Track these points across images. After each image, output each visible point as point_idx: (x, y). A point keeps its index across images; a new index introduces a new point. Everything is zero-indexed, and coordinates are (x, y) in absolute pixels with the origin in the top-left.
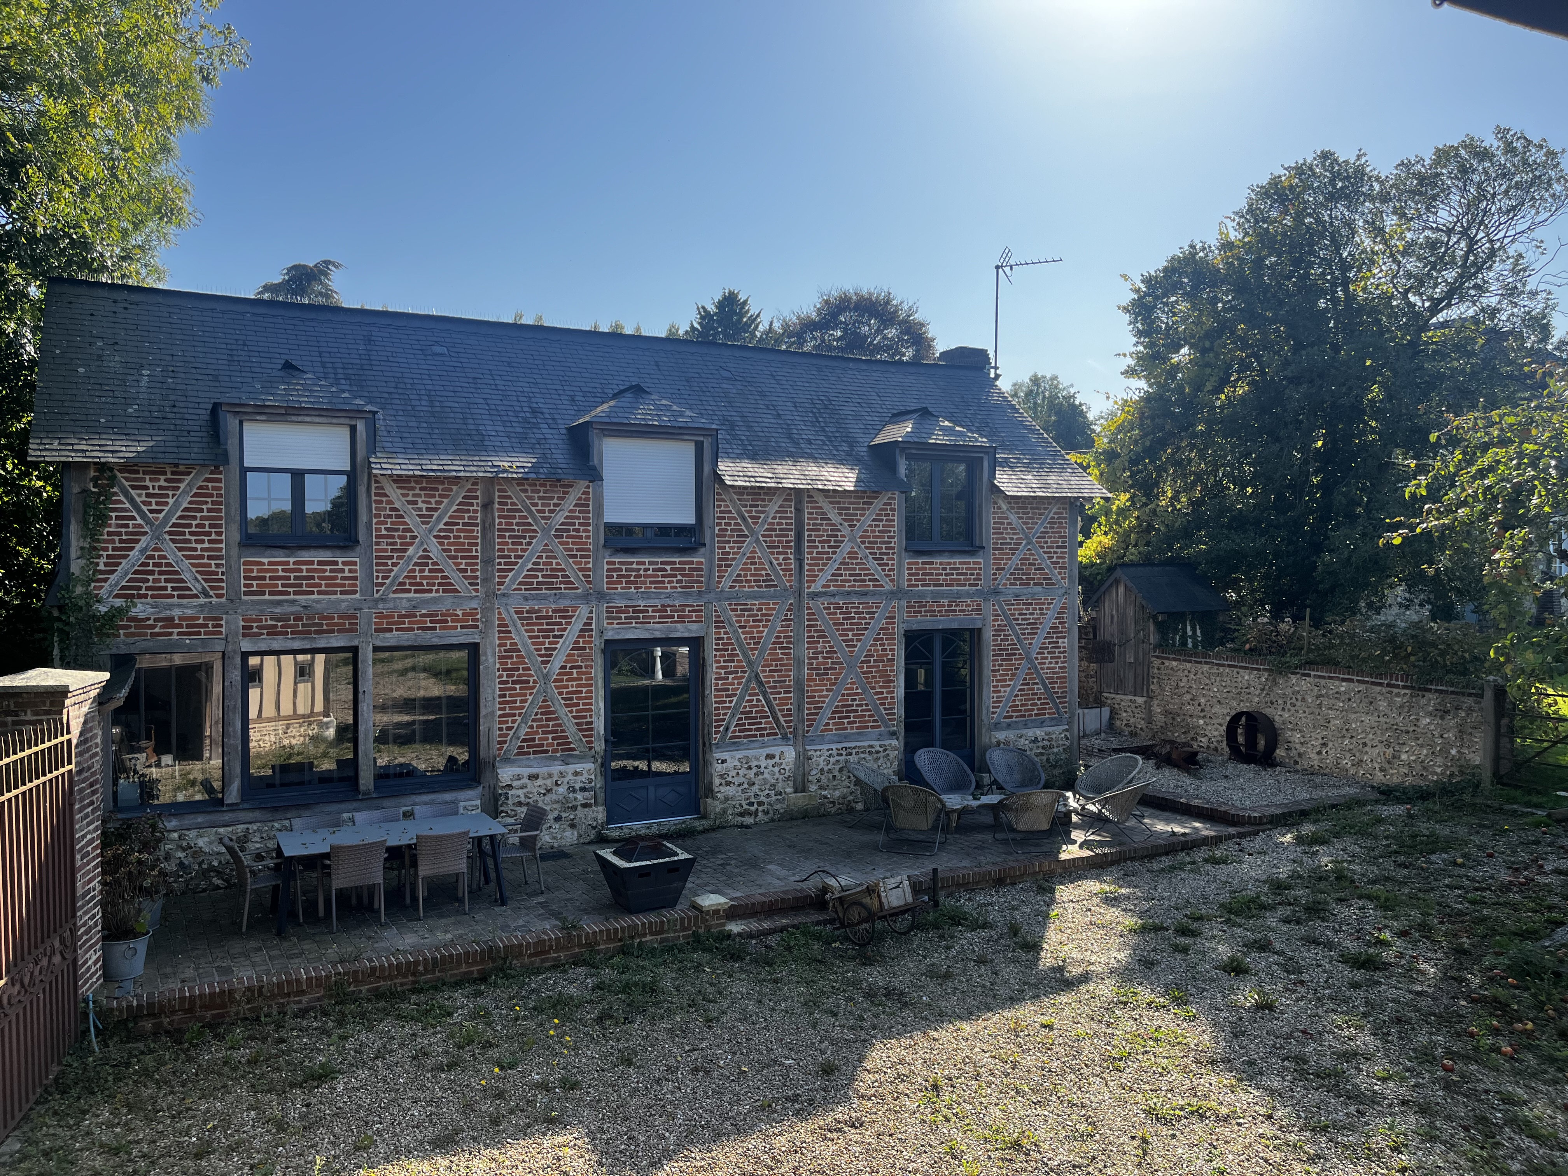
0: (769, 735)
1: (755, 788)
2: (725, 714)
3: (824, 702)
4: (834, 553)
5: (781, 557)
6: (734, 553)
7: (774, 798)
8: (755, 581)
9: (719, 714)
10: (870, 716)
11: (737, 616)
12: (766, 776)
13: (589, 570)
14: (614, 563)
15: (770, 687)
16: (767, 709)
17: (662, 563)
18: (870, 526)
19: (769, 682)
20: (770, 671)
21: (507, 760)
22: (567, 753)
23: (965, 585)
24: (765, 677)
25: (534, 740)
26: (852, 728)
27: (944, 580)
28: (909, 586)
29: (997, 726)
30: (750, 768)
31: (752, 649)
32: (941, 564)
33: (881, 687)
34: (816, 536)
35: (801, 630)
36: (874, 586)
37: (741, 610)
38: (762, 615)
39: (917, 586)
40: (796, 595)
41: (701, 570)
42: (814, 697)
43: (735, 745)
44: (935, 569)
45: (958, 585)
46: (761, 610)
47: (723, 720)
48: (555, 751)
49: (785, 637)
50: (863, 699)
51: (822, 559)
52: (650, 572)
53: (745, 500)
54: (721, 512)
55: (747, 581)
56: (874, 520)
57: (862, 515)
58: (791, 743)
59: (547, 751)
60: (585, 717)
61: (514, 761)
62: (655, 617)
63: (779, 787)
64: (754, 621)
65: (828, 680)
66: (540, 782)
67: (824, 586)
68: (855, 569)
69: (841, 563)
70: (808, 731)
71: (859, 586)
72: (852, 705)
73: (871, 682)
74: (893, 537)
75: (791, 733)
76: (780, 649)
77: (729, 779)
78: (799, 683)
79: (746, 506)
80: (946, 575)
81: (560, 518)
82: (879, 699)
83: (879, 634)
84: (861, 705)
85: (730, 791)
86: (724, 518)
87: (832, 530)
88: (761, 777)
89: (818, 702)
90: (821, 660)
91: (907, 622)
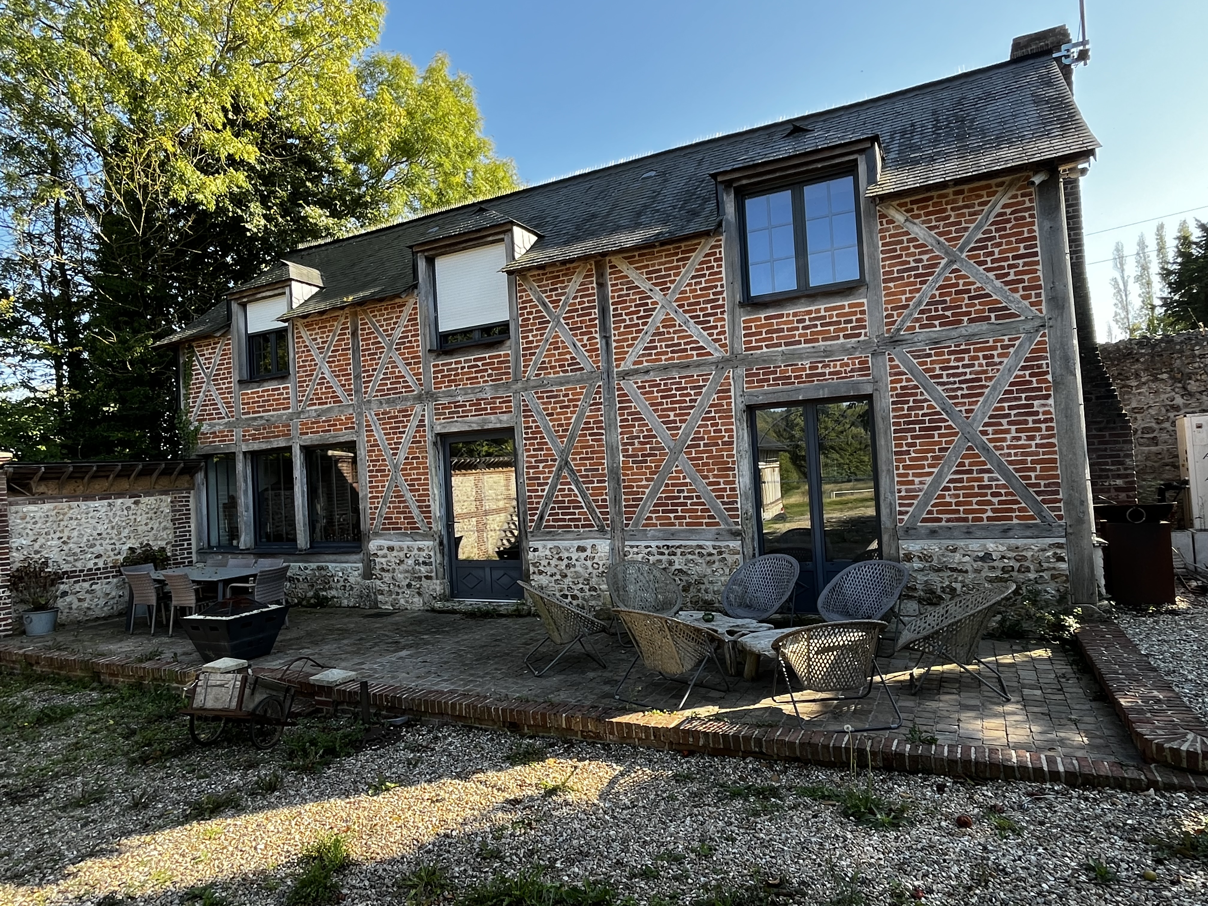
0: (583, 526)
1: (568, 581)
2: (538, 503)
3: (643, 493)
4: (645, 324)
5: (585, 338)
6: (537, 341)
7: (588, 593)
8: (560, 366)
9: (532, 503)
10: (702, 511)
11: (543, 403)
12: (578, 569)
13: (420, 374)
14: (438, 365)
15: (582, 477)
16: (580, 499)
17: (475, 360)
18: (690, 285)
19: (580, 471)
20: (581, 459)
21: (377, 534)
22: (413, 531)
23: (838, 337)
24: (575, 465)
25: (391, 518)
26: (681, 524)
27: (800, 335)
28: (747, 349)
29: (910, 532)
30: (560, 559)
31: (561, 437)
32: (795, 314)
33: (715, 476)
34: (622, 309)
35: (612, 413)
36: (698, 355)
37: (547, 397)
38: (569, 401)
39: (761, 348)
40: (605, 376)
41: (508, 362)
42: (633, 487)
43: (550, 535)
44: (785, 323)
45: (824, 340)
46: (567, 395)
47: (537, 509)
48: (406, 529)
49: (594, 423)
50: (694, 491)
51: (631, 333)
52: (466, 370)
53: (545, 286)
54: (523, 303)
55: (552, 367)
56: (693, 277)
57: (676, 275)
58: (609, 536)
59: (400, 529)
60: (424, 501)
61: (381, 535)
62: (471, 411)
63: (594, 582)
64: (561, 408)
65: (647, 468)
66: (395, 553)
67: (635, 363)
68: (672, 339)
69: (654, 335)
70: (627, 525)
71: (679, 358)
72: (679, 498)
73: (703, 471)
74: (721, 293)
75: (608, 525)
76: (590, 435)
77: (541, 568)
78: (614, 473)
79: (546, 291)
80: (804, 328)
81: (398, 333)
82: (713, 491)
83: (709, 412)
84: (691, 498)
85: (543, 580)
86: (526, 308)
87: (640, 299)
88: (572, 569)
89: (638, 493)
90: (637, 445)
91: (751, 395)
